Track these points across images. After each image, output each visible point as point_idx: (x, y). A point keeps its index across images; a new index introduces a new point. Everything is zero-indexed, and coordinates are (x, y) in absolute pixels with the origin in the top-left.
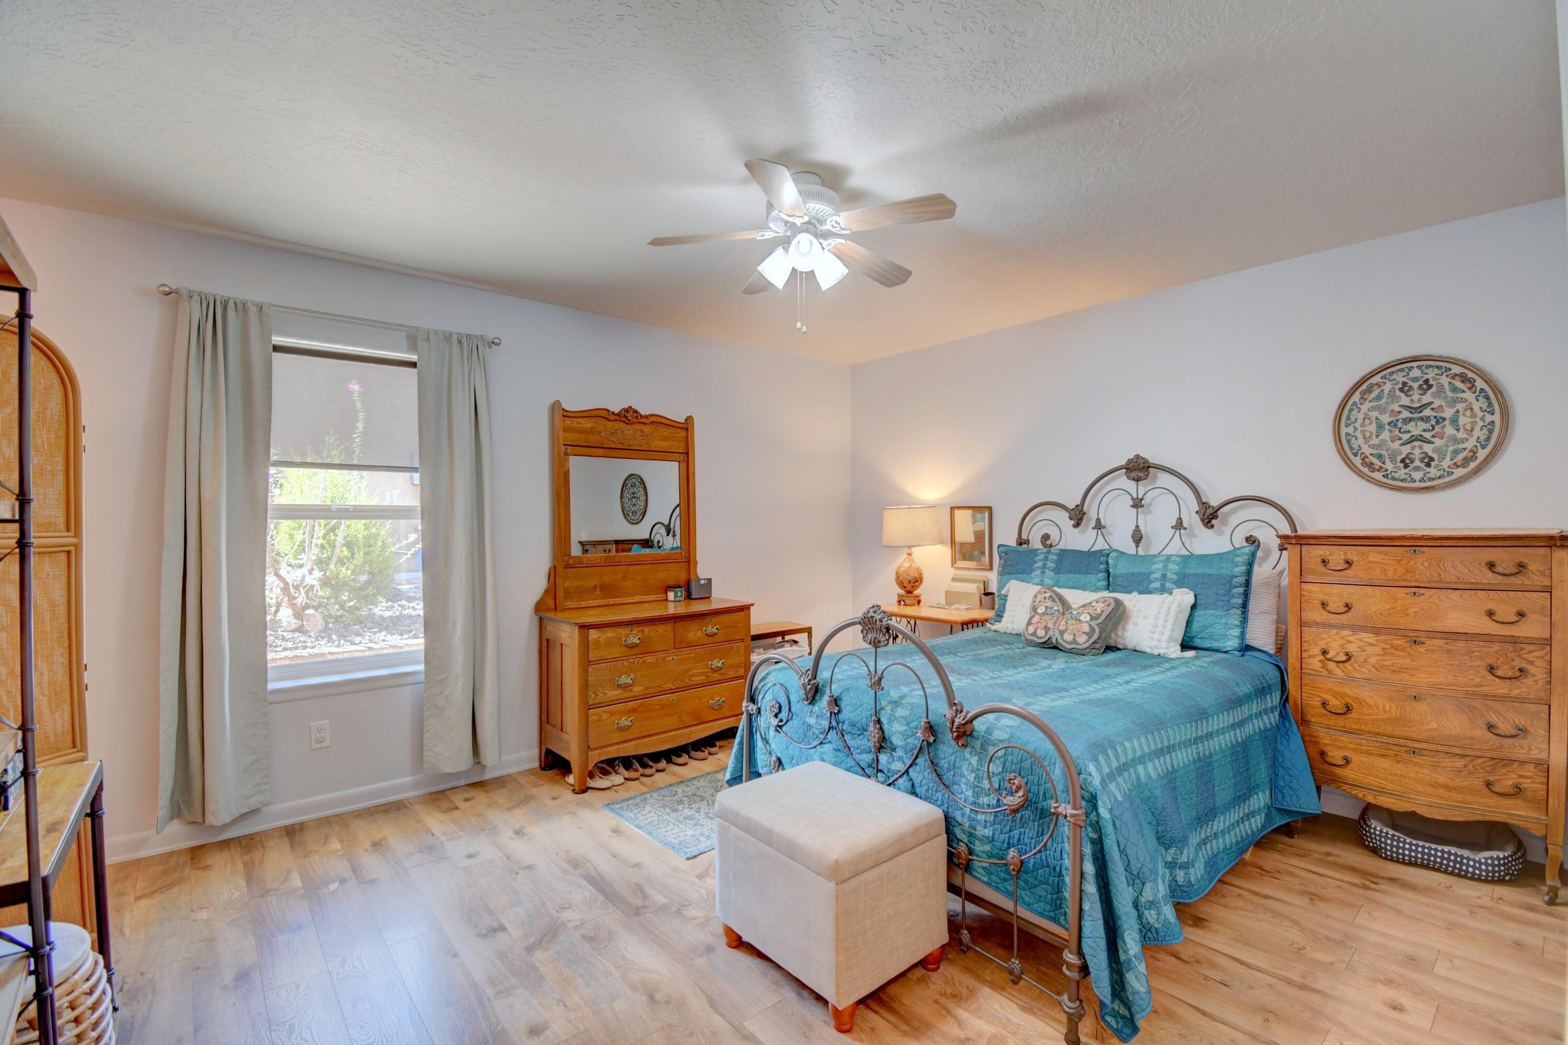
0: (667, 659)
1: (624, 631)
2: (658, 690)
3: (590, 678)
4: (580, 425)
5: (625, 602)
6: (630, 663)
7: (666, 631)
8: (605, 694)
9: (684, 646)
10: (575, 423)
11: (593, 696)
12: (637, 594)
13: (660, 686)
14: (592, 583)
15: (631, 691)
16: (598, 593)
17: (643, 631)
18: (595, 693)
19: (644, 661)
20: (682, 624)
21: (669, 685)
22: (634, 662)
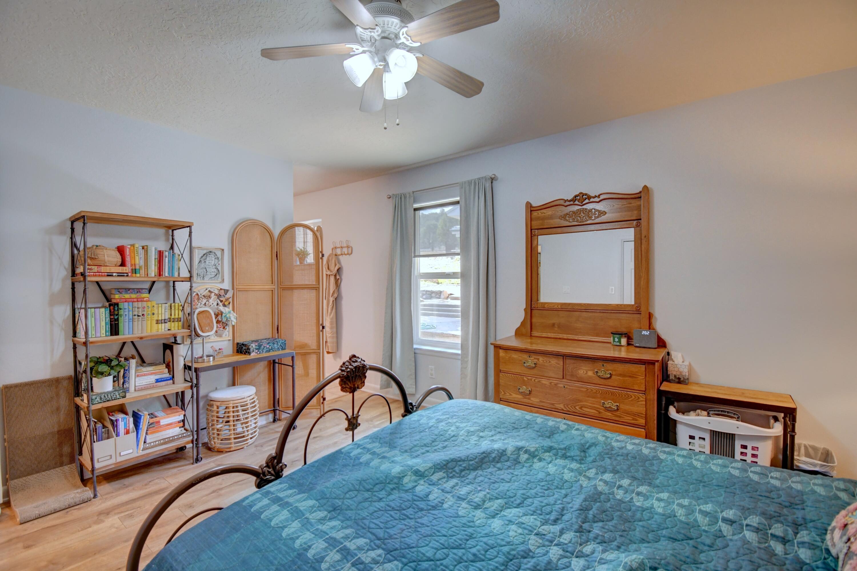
0: (559, 385)
1: (525, 356)
2: (552, 406)
3: (501, 381)
4: (543, 215)
5: (576, 338)
6: (528, 379)
7: (559, 364)
8: (511, 395)
9: (575, 380)
10: (540, 213)
11: (503, 393)
12: (588, 334)
13: (553, 404)
14: (552, 322)
15: (529, 399)
16: (556, 329)
17: (538, 359)
18: (504, 392)
19: (539, 381)
20: (572, 361)
21: (561, 406)
22: (531, 380)
